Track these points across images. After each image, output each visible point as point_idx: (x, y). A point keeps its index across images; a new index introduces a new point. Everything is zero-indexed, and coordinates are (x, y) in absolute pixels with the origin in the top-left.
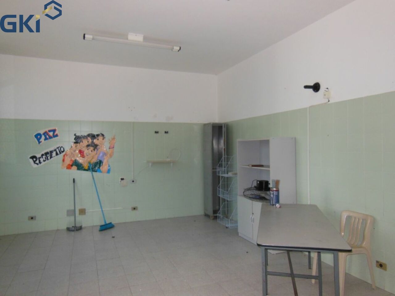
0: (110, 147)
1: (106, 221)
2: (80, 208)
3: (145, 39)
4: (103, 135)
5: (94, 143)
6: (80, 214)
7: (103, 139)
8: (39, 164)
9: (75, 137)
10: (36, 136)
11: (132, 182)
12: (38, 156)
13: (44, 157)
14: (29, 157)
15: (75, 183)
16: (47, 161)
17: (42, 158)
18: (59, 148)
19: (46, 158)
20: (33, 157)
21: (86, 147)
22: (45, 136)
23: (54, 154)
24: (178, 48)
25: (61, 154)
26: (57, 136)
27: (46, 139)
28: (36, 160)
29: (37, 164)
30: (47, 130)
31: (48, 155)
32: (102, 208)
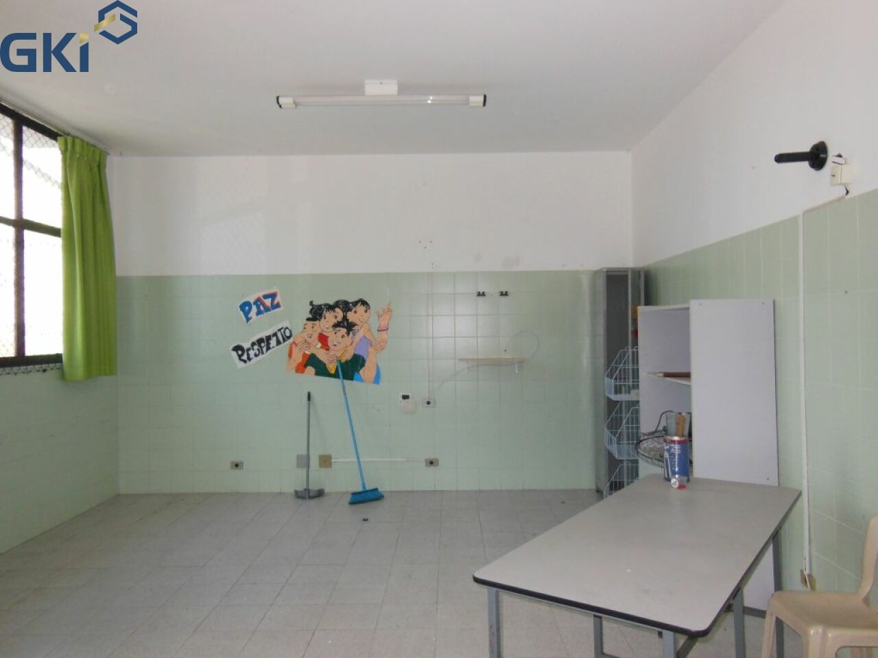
0: (379, 327)
1: (366, 485)
2: (321, 452)
3: (403, 89)
4: (364, 303)
5: (347, 320)
6: (321, 465)
7: (366, 312)
8: (248, 361)
9: (311, 307)
10: (242, 307)
11: (426, 405)
12: (246, 345)
13: (256, 347)
14: (231, 349)
15: (311, 401)
16: (261, 356)
17: (253, 349)
18: (282, 331)
19: (258, 350)
20: (237, 348)
21: (332, 329)
22: (258, 308)
23: (273, 342)
24: (482, 99)
25: (286, 343)
26: (278, 306)
27: (259, 313)
28: (242, 355)
29: (245, 361)
30: (260, 294)
31: (263, 343)
32: (358, 458)
